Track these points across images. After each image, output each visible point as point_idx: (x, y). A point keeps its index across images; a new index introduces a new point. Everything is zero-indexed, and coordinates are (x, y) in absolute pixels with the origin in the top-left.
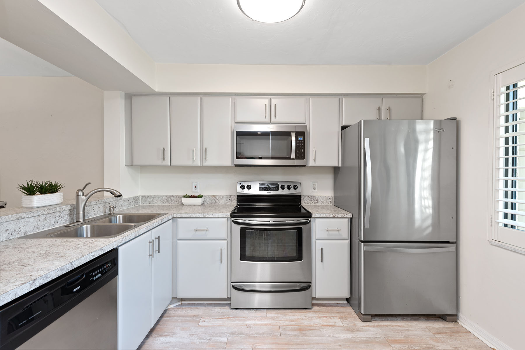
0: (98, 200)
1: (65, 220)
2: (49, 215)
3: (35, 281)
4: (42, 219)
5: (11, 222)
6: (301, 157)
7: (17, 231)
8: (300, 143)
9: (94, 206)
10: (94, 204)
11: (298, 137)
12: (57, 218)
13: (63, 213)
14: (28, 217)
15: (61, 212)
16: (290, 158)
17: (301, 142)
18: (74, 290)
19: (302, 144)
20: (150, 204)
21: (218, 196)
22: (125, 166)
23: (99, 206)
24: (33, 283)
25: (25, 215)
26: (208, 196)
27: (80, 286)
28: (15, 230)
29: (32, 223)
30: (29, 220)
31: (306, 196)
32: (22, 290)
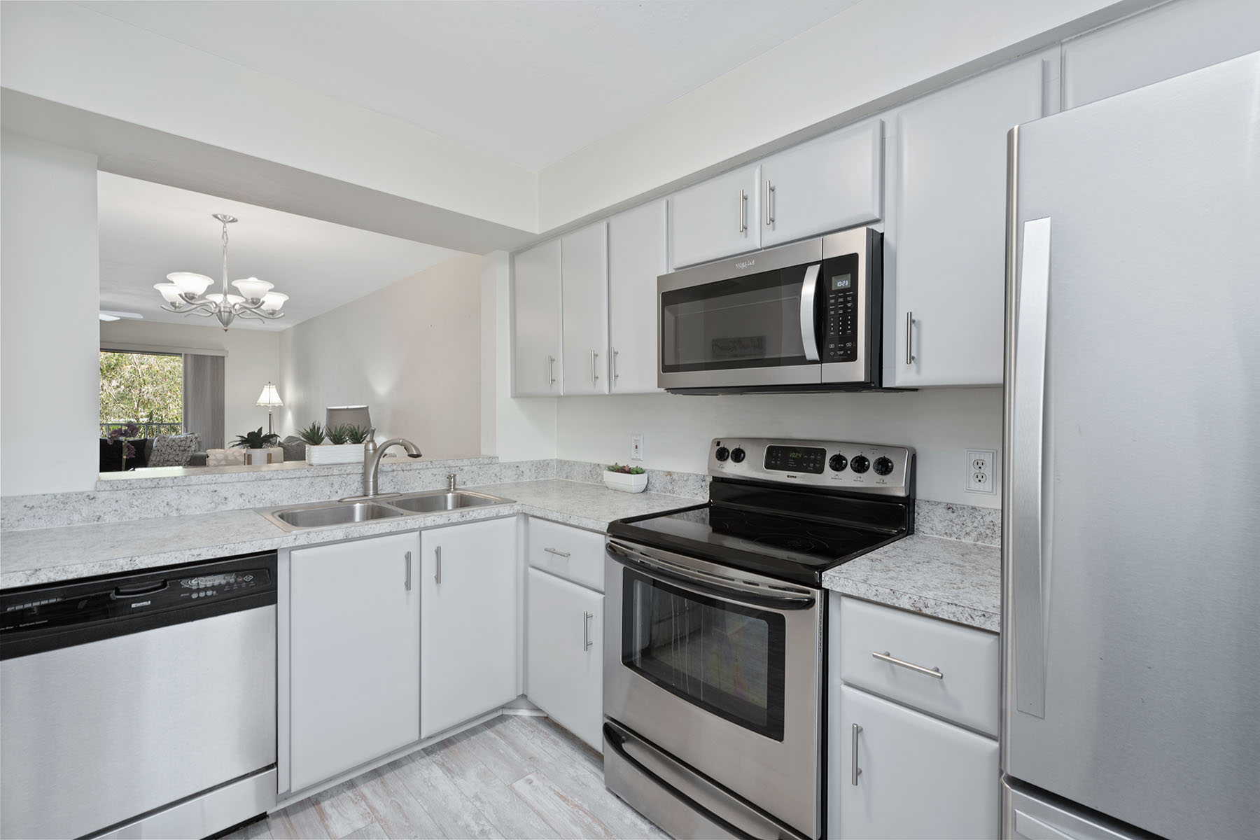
0: (431, 462)
1: (353, 490)
2: (320, 479)
3: (38, 573)
4: (305, 485)
5: (248, 483)
6: (845, 353)
7: (258, 497)
8: (841, 300)
9: (422, 472)
10: (421, 467)
11: (833, 278)
12: (336, 486)
13: (348, 478)
14: (278, 479)
15: (345, 476)
16: (802, 360)
17: (845, 297)
18: (133, 606)
19: (846, 302)
20: (568, 480)
21: (677, 473)
22: (512, 400)
23: (435, 471)
24: (33, 574)
25: (272, 475)
26: (659, 471)
27: (149, 602)
28: (255, 496)
29: (286, 489)
30: (280, 483)
31: (939, 503)
32: (8, 580)
